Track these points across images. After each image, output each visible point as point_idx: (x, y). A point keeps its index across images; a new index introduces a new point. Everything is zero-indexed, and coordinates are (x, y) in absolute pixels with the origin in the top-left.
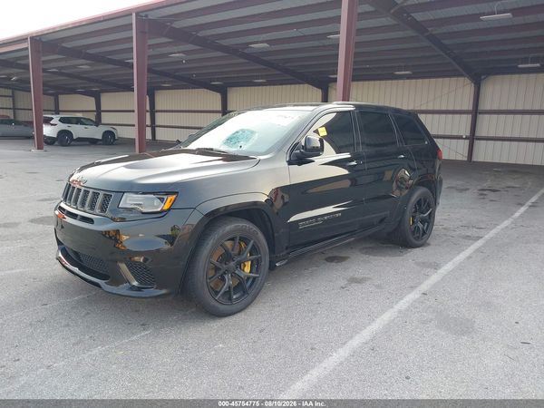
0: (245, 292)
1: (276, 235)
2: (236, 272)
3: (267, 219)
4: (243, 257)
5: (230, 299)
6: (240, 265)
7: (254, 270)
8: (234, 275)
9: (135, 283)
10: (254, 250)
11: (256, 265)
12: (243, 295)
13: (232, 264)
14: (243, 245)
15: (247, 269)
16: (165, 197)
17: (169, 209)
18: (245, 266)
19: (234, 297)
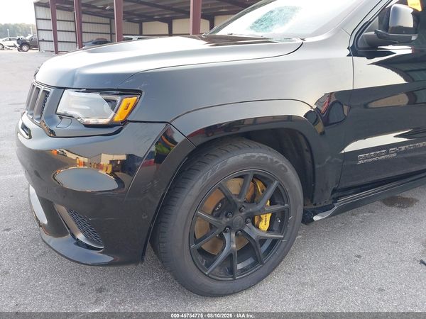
0: (258, 261)
1: (317, 166)
2: (246, 230)
3: (305, 147)
4: (259, 207)
5: (231, 271)
6: (252, 219)
7: (276, 227)
8: (241, 234)
9: (81, 237)
10: (279, 196)
11: (280, 220)
12: (253, 265)
13: (239, 217)
14: (260, 185)
15: (264, 225)
16: (118, 99)
17: (125, 122)
18: (260, 219)
19: (239, 266)
